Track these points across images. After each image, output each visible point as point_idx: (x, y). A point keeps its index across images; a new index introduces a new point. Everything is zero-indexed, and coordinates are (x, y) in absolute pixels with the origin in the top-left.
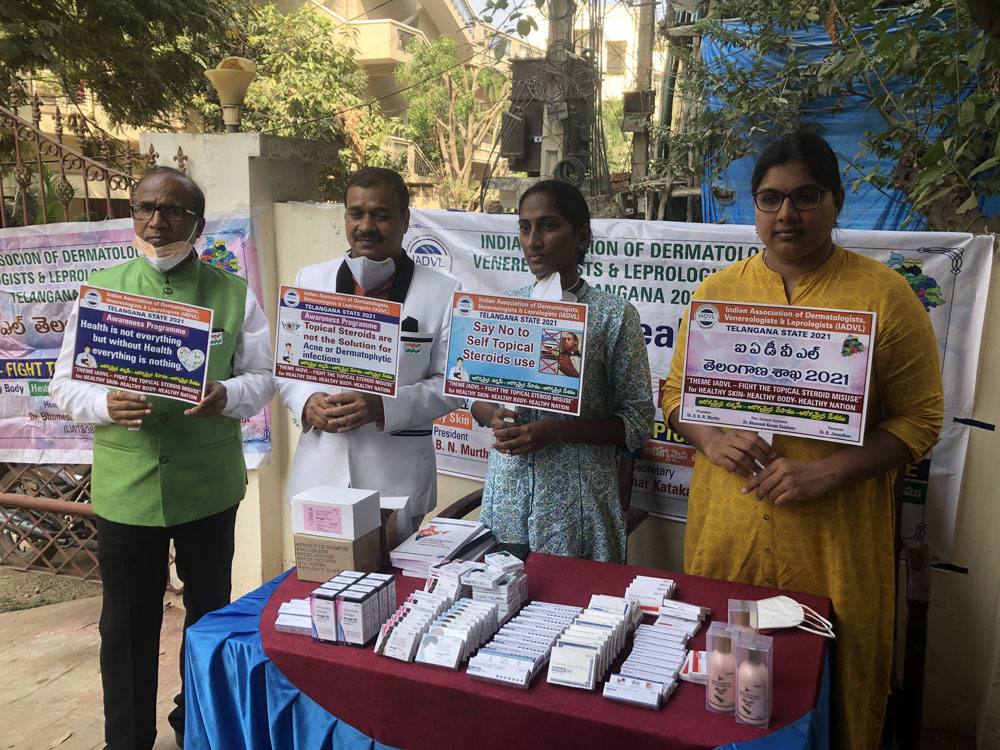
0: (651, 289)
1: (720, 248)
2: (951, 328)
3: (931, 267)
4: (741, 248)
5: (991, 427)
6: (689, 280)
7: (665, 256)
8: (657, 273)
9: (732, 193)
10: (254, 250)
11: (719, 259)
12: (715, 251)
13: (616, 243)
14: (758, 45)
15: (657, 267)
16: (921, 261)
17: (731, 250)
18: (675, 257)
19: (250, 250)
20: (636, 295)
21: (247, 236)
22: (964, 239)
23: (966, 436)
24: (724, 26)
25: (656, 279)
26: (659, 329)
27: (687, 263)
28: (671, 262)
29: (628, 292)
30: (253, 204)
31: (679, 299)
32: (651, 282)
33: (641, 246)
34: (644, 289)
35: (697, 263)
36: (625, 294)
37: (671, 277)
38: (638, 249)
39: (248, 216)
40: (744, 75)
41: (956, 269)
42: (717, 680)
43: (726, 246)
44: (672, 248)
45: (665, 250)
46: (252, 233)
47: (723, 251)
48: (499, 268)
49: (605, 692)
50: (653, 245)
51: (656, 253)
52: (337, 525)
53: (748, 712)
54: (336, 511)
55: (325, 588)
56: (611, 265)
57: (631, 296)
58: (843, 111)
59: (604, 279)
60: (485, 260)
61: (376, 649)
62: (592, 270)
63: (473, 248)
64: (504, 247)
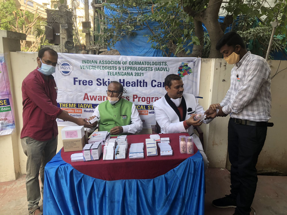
0: (130, 73)
1: (145, 62)
2: (194, 78)
3: (190, 65)
4: (150, 62)
5: (202, 98)
6: (139, 70)
7: (133, 64)
8: (131, 69)
10: (6, 66)
11: (145, 65)
12: (144, 63)
14: (120, 11)
15: (131, 67)
16: (188, 64)
17: (148, 63)
19: (4, 66)
20: (126, 75)
21: (3, 62)
22: (195, 59)
23: (198, 99)
24: (111, 6)
26: (132, 82)
27: (138, 66)
28: (134, 66)
29: (124, 74)
30: (4, 52)
31: (136, 75)
32: (130, 71)
33: (126, 62)
34: (128, 73)
35: (140, 66)
36: (123, 74)
37: (134, 69)
38: (126, 63)
39: (3, 56)
40: (118, 19)
41: (194, 65)
42: (182, 147)
43: (147, 62)
44: (134, 62)
45: (133, 63)
46: (5, 61)
47: (146, 63)
48: (88, 69)
49: (161, 155)
50: (129, 62)
51: (130, 64)
52: (76, 135)
53: (190, 151)
54: (76, 131)
55: (85, 148)
56: (119, 67)
57: (125, 75)
58: (142, 29)
59: (117, 71)
60: (84, 67)
61: (103, 159)
62: (114, 68)
63: (80, 64)
64: (89, 63)
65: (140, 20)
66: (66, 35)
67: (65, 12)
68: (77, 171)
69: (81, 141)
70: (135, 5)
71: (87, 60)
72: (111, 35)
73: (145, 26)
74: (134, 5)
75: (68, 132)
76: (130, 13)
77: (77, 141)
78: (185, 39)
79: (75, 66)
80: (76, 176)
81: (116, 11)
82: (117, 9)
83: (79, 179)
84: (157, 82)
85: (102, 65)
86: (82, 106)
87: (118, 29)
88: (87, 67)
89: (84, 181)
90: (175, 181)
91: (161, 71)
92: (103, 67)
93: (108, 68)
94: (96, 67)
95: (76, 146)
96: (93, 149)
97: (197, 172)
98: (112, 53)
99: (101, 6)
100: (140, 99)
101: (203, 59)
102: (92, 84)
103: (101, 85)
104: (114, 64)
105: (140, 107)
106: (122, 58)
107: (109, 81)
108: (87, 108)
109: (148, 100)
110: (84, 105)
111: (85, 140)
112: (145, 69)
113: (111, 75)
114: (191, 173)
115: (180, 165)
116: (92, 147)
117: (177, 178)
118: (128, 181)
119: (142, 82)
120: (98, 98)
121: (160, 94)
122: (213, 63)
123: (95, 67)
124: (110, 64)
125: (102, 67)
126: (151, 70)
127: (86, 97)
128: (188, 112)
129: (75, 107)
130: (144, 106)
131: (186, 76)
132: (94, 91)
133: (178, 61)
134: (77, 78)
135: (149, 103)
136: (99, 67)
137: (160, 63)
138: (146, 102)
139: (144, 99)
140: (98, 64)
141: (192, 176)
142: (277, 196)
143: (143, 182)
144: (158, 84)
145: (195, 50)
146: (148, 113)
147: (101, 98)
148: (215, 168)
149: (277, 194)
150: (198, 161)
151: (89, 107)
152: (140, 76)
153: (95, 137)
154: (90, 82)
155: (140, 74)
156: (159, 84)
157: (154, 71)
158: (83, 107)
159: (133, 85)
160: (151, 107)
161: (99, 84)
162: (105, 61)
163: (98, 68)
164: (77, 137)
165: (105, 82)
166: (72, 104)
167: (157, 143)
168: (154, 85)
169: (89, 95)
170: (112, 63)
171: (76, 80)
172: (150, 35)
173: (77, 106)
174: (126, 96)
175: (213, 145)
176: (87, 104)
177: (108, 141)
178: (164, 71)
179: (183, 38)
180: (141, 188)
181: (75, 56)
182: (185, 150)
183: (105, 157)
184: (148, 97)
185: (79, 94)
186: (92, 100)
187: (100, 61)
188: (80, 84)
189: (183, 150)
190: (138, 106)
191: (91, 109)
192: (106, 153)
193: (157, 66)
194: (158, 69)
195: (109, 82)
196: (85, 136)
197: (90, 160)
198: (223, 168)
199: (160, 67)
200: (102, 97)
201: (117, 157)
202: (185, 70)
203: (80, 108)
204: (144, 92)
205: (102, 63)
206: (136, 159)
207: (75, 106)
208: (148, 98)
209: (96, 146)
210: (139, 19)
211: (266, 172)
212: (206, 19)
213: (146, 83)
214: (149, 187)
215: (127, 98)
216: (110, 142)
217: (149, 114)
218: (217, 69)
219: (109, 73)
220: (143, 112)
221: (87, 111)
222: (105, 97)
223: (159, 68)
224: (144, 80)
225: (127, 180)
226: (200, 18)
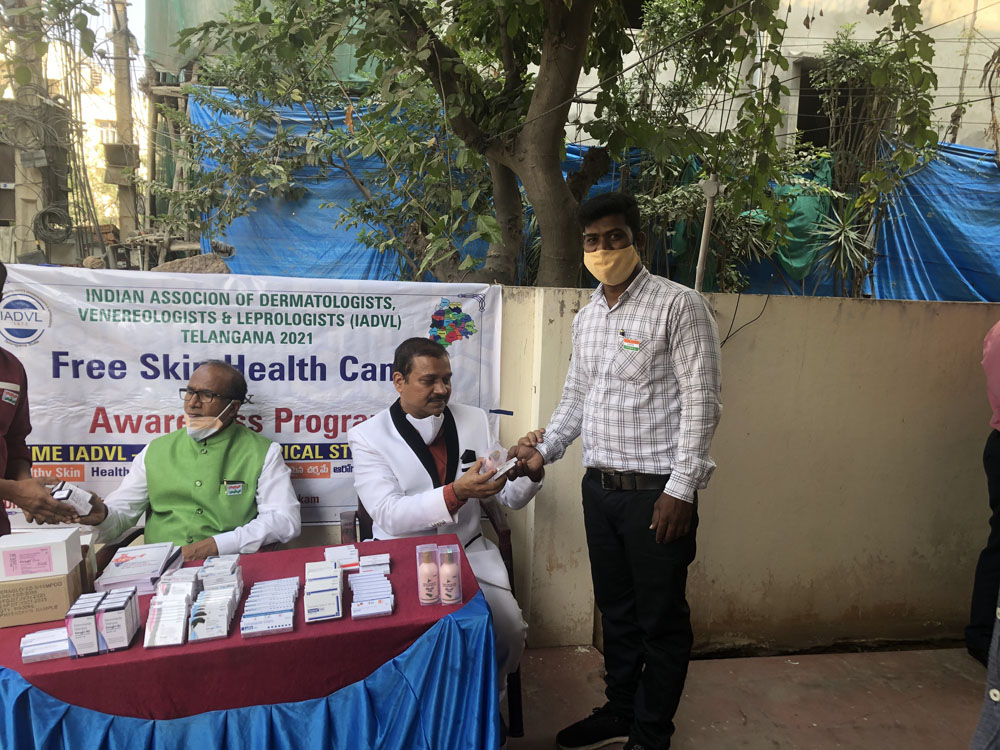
0: (262, 333)
1: (318, 297)
2: (483, 348)
3: (469, 307)
4: (335, 297)
5: (511, 413)
6: (295, 323)
7: (273, 305)
8: (266, 319)
9: (232, 248)
11: (318, 306)
12: (314, 300)
13: (228, 294)
14: (247, 114)
15: (266, 314)
16: (461, 303)
17: (327, 299)
18: (281, 305)
20: (249, 339)
22: (485, 288)
23: (498, 421)
24: (213, 94)
25: (266, 323)
26: (272, 365)
27: (292, 310)
28: (279, 309)
29: (242, 336)
31: (287, 340)
32: (262, 327)
33: (251, 297)
34: (256, 333)
35: (301, 310)
36: (239, 338)
37: (279, 321)
38: (249, 299)
40: (239, 141)
41: (482, 308)
42: (426, 582)
43: (324, 295)
44: (278, 298)
45: (273, 300)
47: (321, 299)
48: (108, 320)
49: (353, 614)
50: (262, 296)
51: (264, 303)
52: (45, 563)
53: (450, 596)
54: (45, 550)
55: (76, 609)
56: (224, 314)
57: (245, 339)
58: (325, 180)
59: (218, 326)
60: (92, 313)
61: (146, 644)
62: (207, 318)
63: (78, 302)
64: (112, 300)
65: (316, 149)
66: (38, 189)
67: (40, 107)
68: (44, 694)
69: (65, 585)
70: (300, 98)
71: (106, 291)
72: (212, 197)
73: (336, 169)
74: (296, 95)
75: (14, 555)
76: (284, 123)
77: (48, 586)
78: (453, 223)
79: (55, 309)
80: (40, 715)
81: (233, 113)
82: (236, 108)
83: (52, 723)
84: (361, 364)
85: (163, 307)
86: (82, 454)
87: (239, 177)
88: (107, 312)
89: (68, 729)
90: (399, 700)
91: (373, 325)
92: (166, 314)
93: (182, 315)
94: (141, 313)
95: (47, 604)
96: (108, 610)
97: (474, 663)
98: (197, 266)
99: (178, 95)
100: (303, 423)
101: (508, 289)
102: (123, 376)
103: (155, 376)
104: (205, 303)
105: (301, 452)
106: (235, 283)
107: (186, 361)
108: (105, 459)
109: (331, 427)
110: (93, 449)
111: (84, 579)
112: (318, 320)
113: (193, 341)
114: (453, 669)
115: (415, 644)
116: (104, 602)
117: (408, 686)
118: (235, 715)
119: (307, 365)
120: (144, 422)
121: (371, 403)
122: (537, 301)
123: (135, 314)
124: (192, 303)
125: (163, 314)
126: (338, 324)
127: (101, 421)
128: (464, 462)
129: (55, 458)
130: (317, 447)
131: (456, 343)
132: (131, 397)
133: (429, 295)
134: (66, 354)
135: (335, 435)
136: (149, 314)
137: (368, 301)
138: (322, 432)
139: (314, 422)
140: (147, 304)
141: (457, 679)
142: (745, 724)
143: (291, 714)
144: (365, 369)
145: (495, 257)
146: (332, 470)
147: (158, 422)
148: (560, 646)
149: (745, 717)
150: (474, 628)
151: (110, 458)
152: (300, 342)
153: (121, 566)
154: (118, 365)
155: (299, 338)
156: (369, 371)
157: (347, 325)
158: (87, 459)
159: (277, 375)
160: (341, 451)
161: (150, 372)
162: (171, 291)
163: (147, 319)
164: (51, 570)
165: (171, 365)
166: (46, 449)
167: (346, 574)
168: (349, 374)
169: (111, 412)
170: (198, 298)
171: (63, 359)
172: (354, 201)
173: (65, 452)
174: (250, 414)
175: (550, 569)
176: (102, 446)
177: (168, 577)
178: (385, 325)
179: (449, 218)
180: (282, 735)
181: (60, 274)
182: (434, 593)
183: (153, 636)
184: (330, 416)
185: (71, 412)
186: (122, 430)
187: (155, 293)
188: (76, 375)
189: (427, 592)
190: (295, 449)
191: (120, 465)
192: (158, 622)
193: (361, 311)
194: (365, 320)
195: (186, 366)
196: (82, 564)
197: (95, 650)
198: (584, 646)
199: (372, 313)
200: (162, 421)
201: (195, 634)
202: (452, 323)
203: (75, 461)
204: (314, 397)
205: (163, 302)
206: (265, 635)
207: (55, 453)
208: (331, 420)
209: (118, 598)
210: (315, 144)
211: (718, 647)
212: (523, 159)
213: (323, 367)
214: (311, 728)
215: (255, 419)
216: (177, 580)
217: (333, 474)
218: (551, 321)
219: (189, 335)
220: (312, 470)
221: (104, 473)
222: (173, 417)
223: (365, 316)
224: (313, 359)
225: (233, 712)
226: (503, 154)
